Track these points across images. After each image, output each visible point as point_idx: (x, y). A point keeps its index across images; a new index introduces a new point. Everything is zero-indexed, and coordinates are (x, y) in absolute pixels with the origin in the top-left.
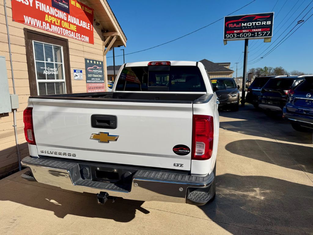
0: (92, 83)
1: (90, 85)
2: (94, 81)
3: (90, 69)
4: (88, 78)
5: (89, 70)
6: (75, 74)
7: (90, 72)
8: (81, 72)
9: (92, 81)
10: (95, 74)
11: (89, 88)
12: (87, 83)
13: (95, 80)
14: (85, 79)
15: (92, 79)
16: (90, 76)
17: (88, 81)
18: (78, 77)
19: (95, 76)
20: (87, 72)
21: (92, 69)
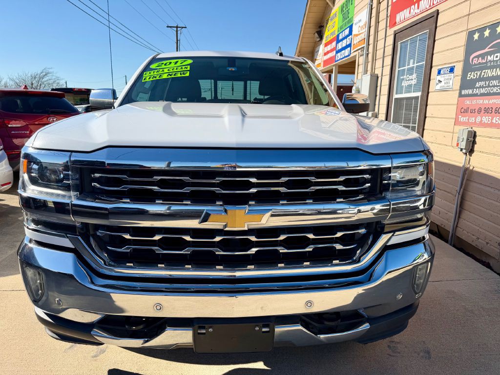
0: (476, 95)
1: (468, 102)
2: (483, 91)
3: (478, 57)
4: (466, 84)
5: (475, 62)
6: (439, 78)
7: (475, 65)
8: (452, 70)
9: (476, 91)
10: (491, 68)
11: (463, 110)
12: (461, 95)
13: (489, 86)
14: (458, 88)
15: (477, 85)
16: (471, 76)
17: (463, 92)
18: (442, 84)
19: (489, 73)
20: (468, 67)
21: (482, 56)
